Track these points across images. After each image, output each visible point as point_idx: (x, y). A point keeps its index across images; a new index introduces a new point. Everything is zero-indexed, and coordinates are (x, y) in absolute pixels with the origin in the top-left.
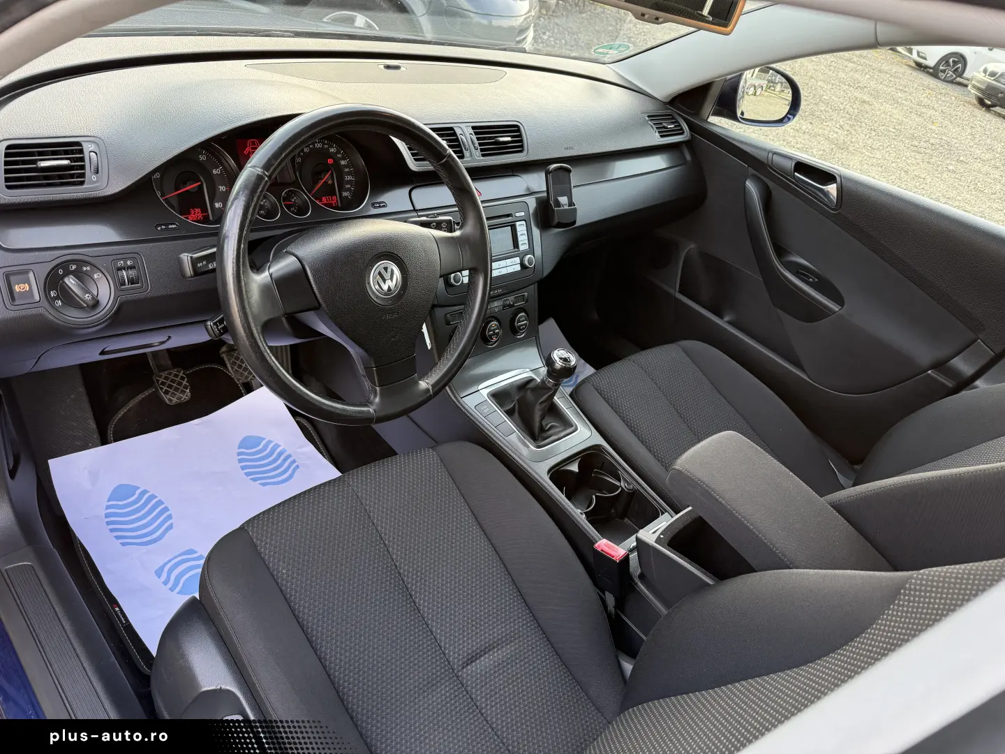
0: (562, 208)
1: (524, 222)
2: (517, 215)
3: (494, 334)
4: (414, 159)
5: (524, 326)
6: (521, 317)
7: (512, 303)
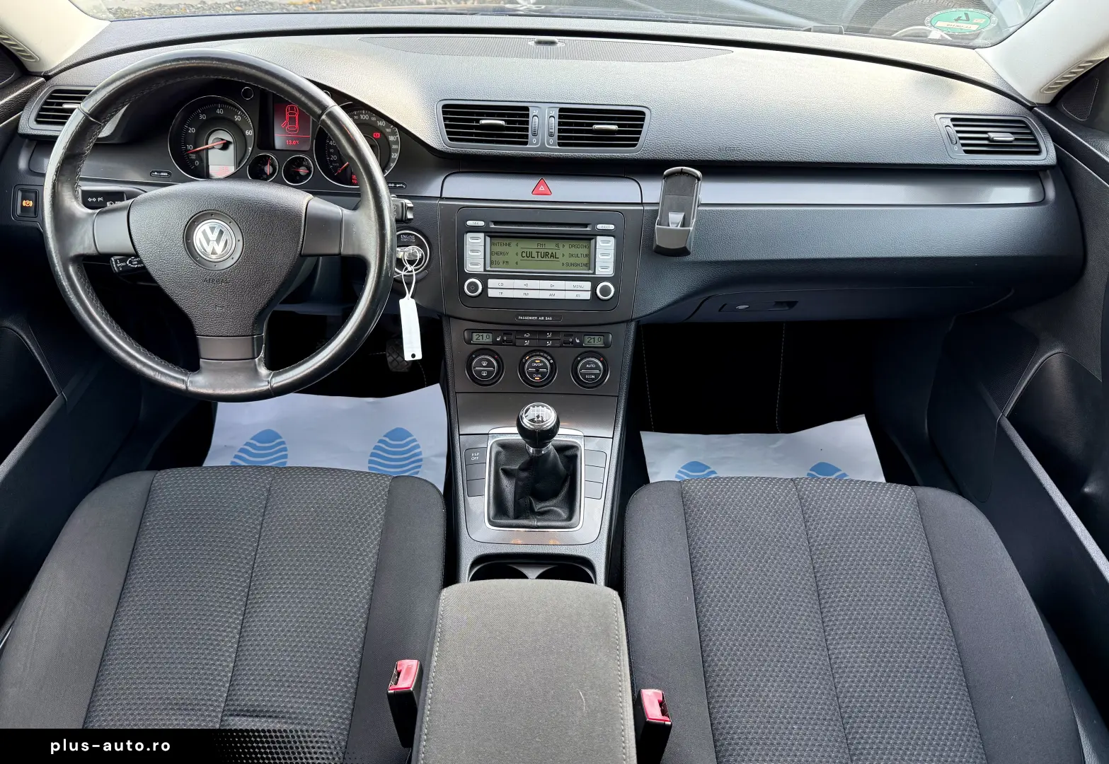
0: (670, 227)
1: (612, 239)
2: (600, 226)
3: (538, 371)
4: (449, 138)
5: (593, 377)
6: (588, 363)
7: (578, 341)
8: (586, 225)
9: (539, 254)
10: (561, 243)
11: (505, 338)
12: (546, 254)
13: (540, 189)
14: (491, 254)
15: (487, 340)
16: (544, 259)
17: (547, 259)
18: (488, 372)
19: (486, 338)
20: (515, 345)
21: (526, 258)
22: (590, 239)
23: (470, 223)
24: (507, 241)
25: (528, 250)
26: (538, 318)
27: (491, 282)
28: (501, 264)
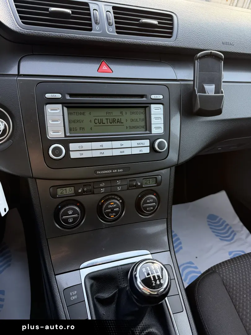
0: (207, 94)
1: (161, 106)
2: (153, 97)
3: (112, 211)
4: (22, 22)
5: (152, 208)
6: (148, 199)
7: (139, 184)
8: (142, 96)
9: (108, 120)
10: (124, 110)
11: (85, 189)
12: (114, 121)
13: (104, 68)
14: (70, 122)
15: (70, 193)
16: (112, 124)
17: (115, 124)
18: (74, 218)
19: (69, 191)
20: (93, 193)
21: (98, 124)
22: (145, 107)
23: (48, 96)
24: (82, 111)
25: (99, 118)
26: (112, 171)
27: (72, 146)
28: (78, 129)
